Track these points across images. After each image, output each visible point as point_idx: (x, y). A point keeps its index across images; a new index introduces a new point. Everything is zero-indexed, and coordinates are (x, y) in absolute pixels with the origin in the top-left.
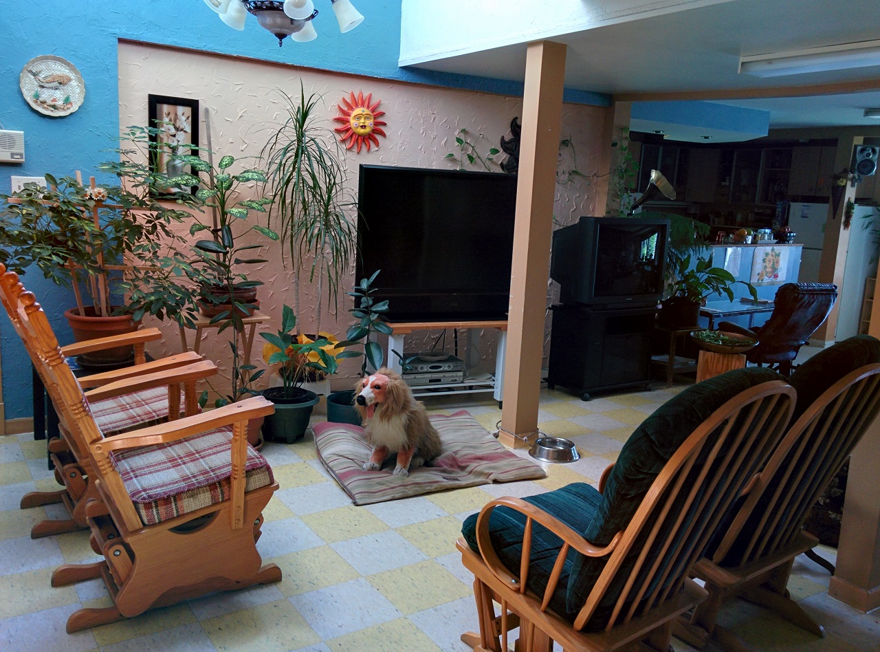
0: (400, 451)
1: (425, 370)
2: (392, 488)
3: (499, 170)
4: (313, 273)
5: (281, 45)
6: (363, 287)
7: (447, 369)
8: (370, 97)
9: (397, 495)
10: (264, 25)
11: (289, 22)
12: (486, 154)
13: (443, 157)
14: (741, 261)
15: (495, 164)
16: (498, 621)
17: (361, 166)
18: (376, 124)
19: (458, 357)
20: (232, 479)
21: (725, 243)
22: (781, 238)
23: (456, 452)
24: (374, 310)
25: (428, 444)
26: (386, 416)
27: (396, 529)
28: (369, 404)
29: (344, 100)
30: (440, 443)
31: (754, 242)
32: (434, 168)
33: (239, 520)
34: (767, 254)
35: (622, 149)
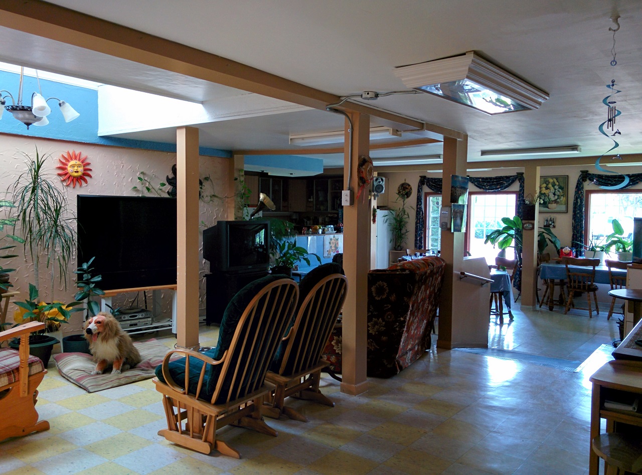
0: (115, 360)
1: (126, 318)
2: (112, 381)
3: (167, 196)
4: (48, 262)
5: (28, 129)
6: (84, 267)
7: (141, 317)
8: (80, 154)
9: (115, 385)
10: (18, 118)
11: (34, 117)
12: (158, 186)
13: (130, 189)
14: (317, 244)
15: (164, 192)
16: (176, 416)
17: (78, 196)
18: (85, 170)
19: (148, 309)
20: (20, 369)
21: (307, 234)
22: (338, 230)
23: (150, 360)
24: (92, 281)
25: (132, 356)
26: (105, 339)
27: (116, 400)
28: (94, 333)
29: (63, 156)
30: (139, 356)
31: (323, 233)
32: (124, 195)
33: (25, 392)
34: (331, 239)
35: (240, 182)
